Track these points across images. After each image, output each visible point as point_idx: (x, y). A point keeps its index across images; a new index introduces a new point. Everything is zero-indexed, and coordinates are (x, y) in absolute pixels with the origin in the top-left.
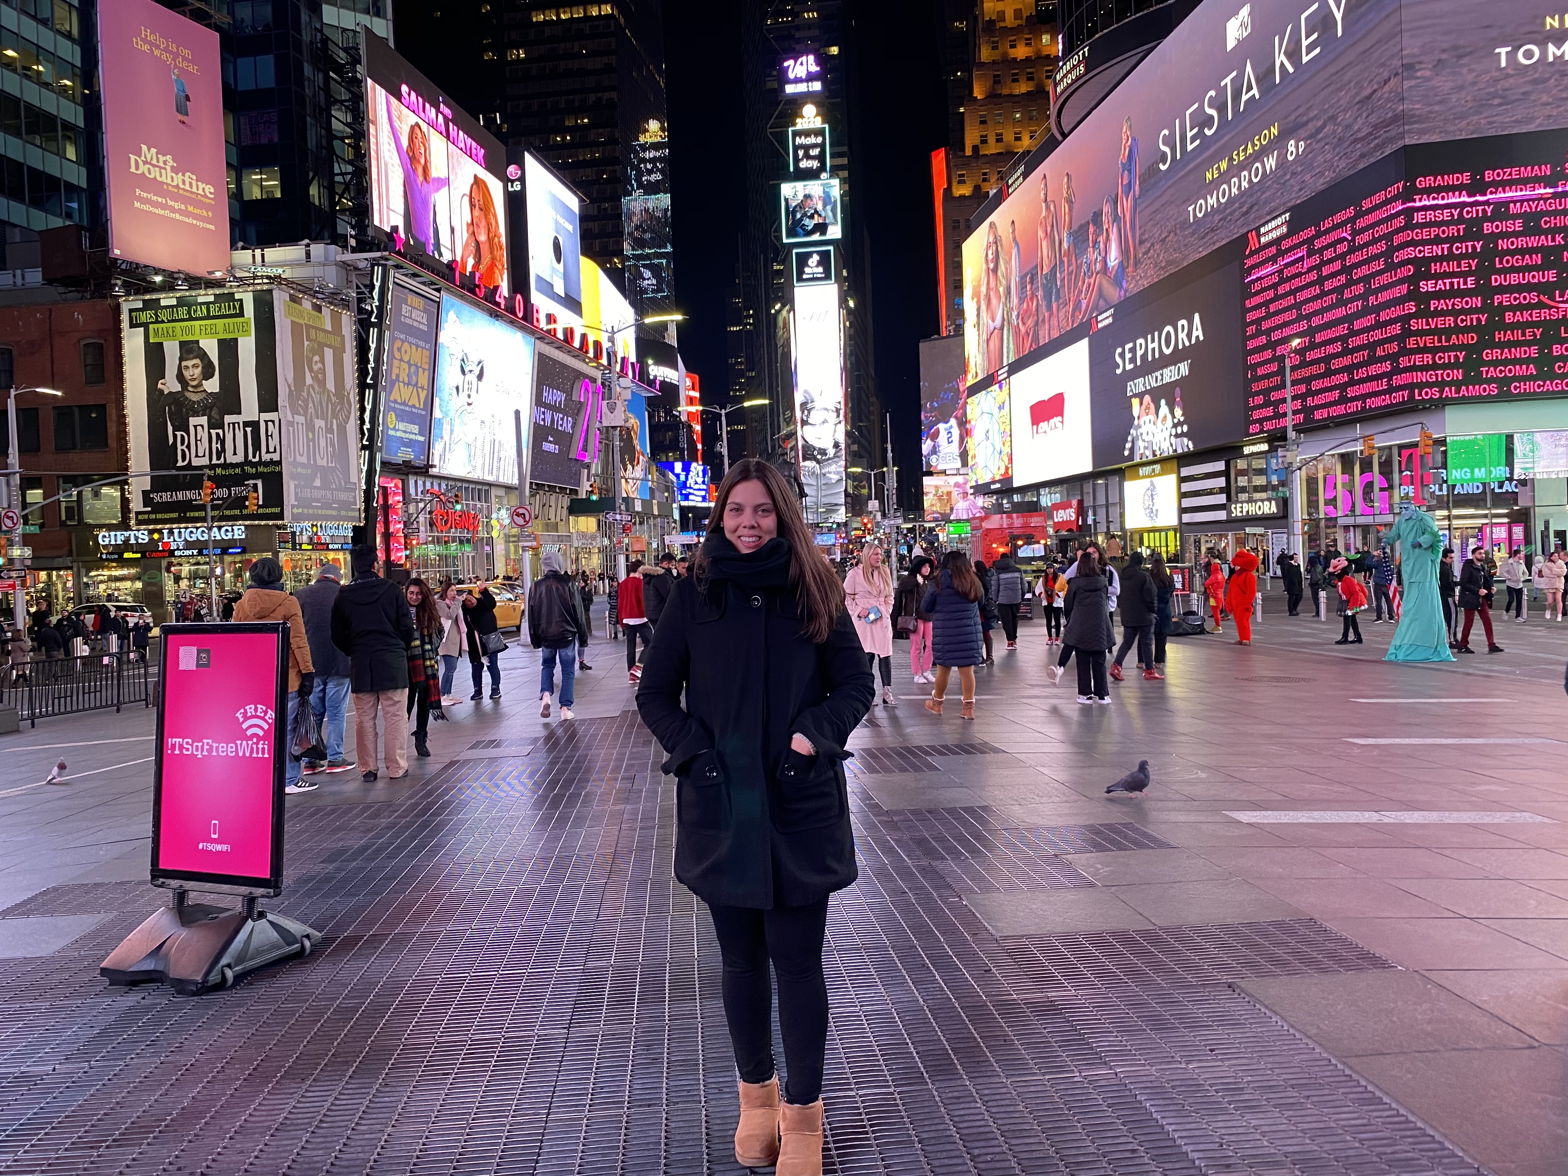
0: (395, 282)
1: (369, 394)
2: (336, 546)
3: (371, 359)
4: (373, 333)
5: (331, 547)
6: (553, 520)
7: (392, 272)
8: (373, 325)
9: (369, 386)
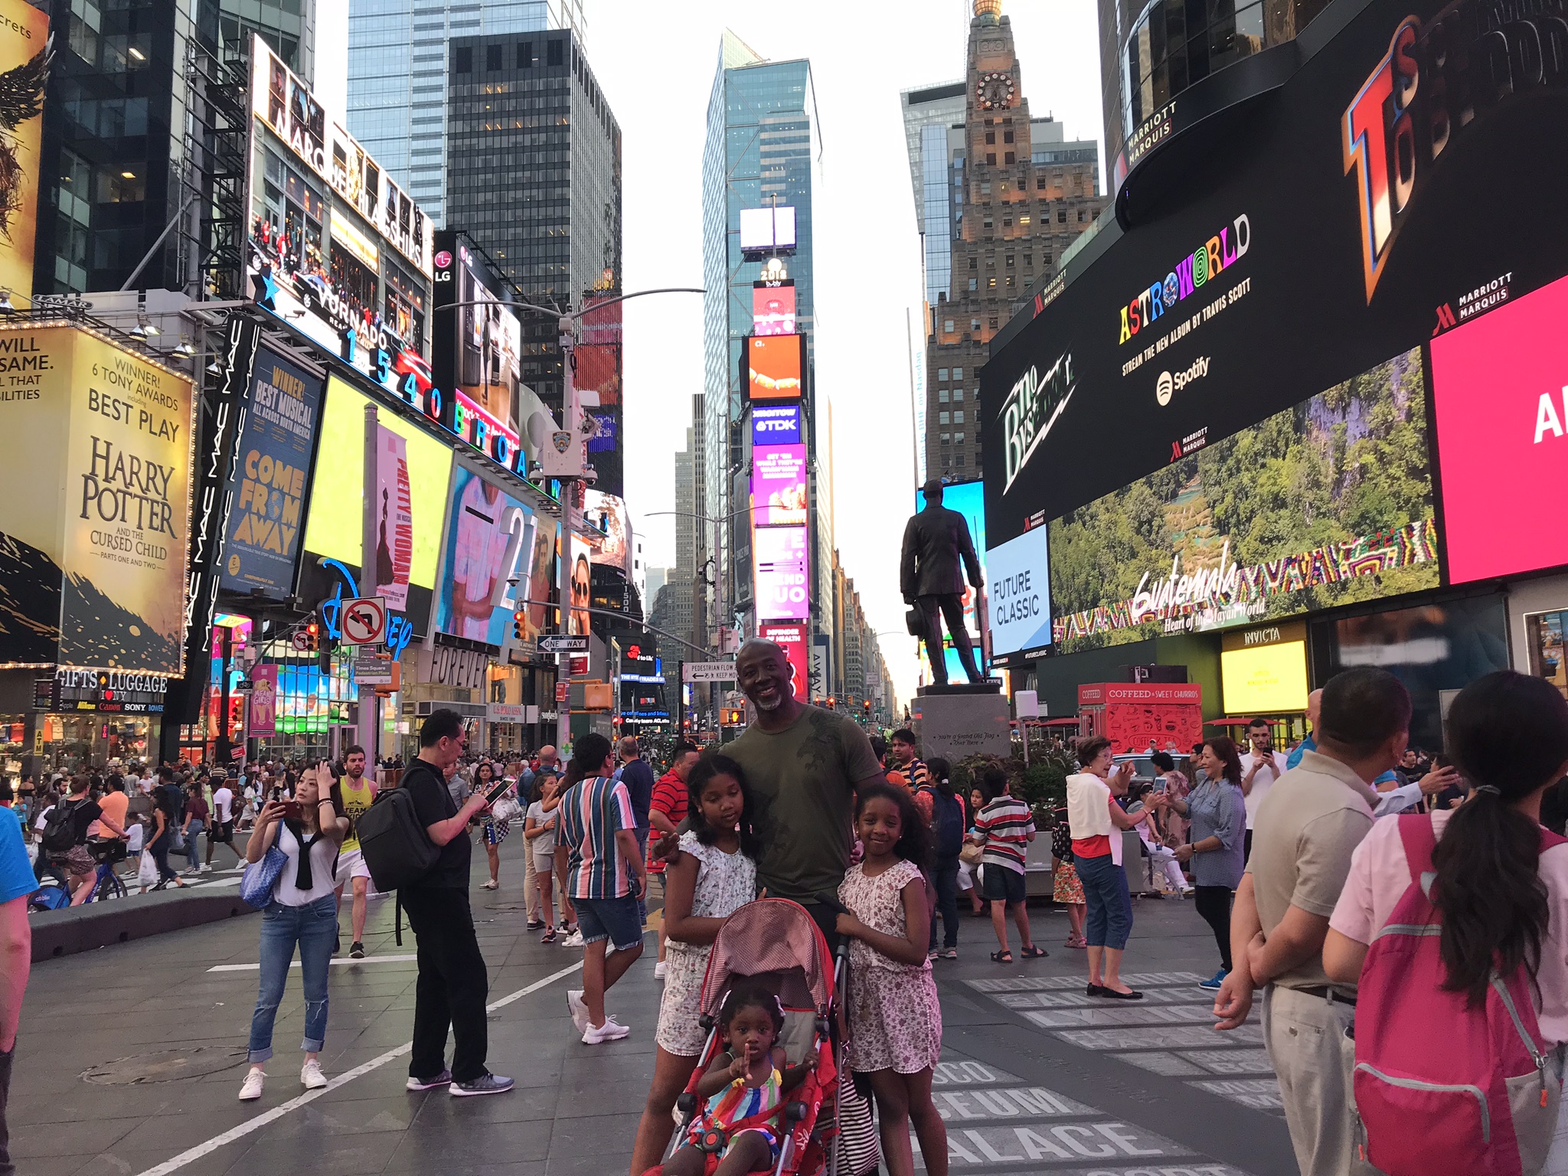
0: (260, 344)
1: (210, 493)
2: (137, 707)
3: (218, 445)
4: (224, 409)
5: (128, 707)
6: (464, 685)
7: (257, 329)
8: (224, 399)
9: (211, 483)
